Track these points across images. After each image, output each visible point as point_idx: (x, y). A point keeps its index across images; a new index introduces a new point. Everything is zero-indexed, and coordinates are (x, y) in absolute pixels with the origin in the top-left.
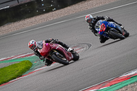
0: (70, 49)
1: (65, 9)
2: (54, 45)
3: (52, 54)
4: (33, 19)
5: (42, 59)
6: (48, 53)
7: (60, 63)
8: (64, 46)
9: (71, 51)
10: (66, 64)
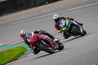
0: (56, 40)
1: (57, 3)
2: (42, 36)
3: (39, 43)
4: (28, 11)
5: (30, 48)
6: (36, 42)
7: (47, 51)
8: (51, 37)
9: (57, 41)
10: (51, 53)
